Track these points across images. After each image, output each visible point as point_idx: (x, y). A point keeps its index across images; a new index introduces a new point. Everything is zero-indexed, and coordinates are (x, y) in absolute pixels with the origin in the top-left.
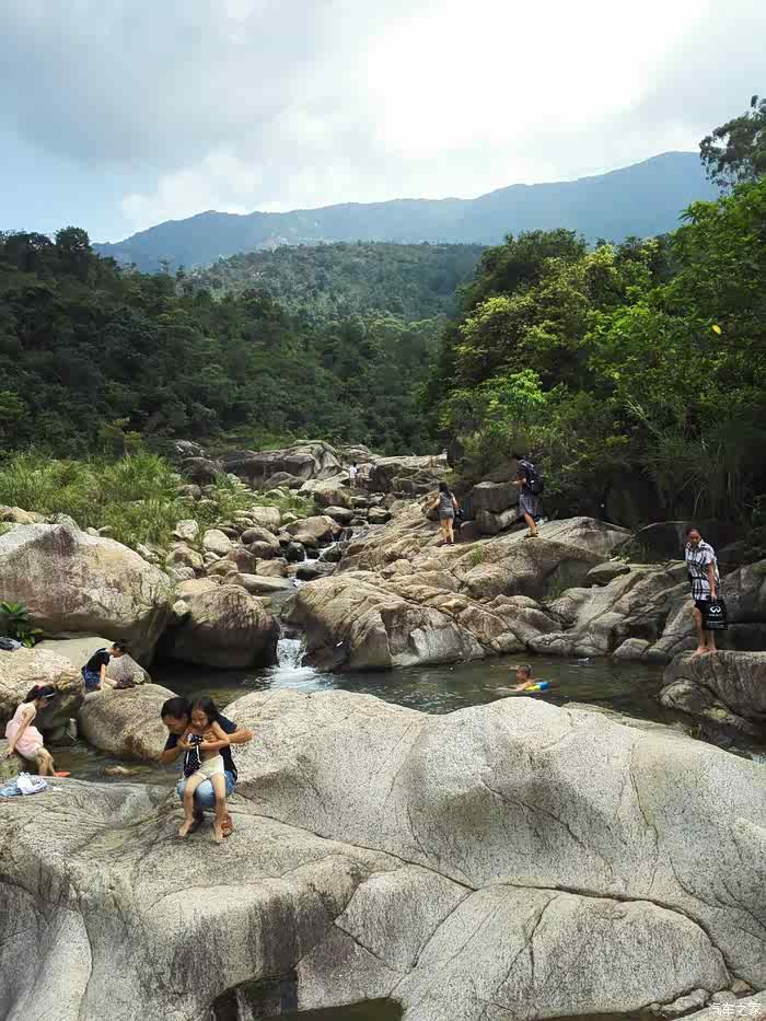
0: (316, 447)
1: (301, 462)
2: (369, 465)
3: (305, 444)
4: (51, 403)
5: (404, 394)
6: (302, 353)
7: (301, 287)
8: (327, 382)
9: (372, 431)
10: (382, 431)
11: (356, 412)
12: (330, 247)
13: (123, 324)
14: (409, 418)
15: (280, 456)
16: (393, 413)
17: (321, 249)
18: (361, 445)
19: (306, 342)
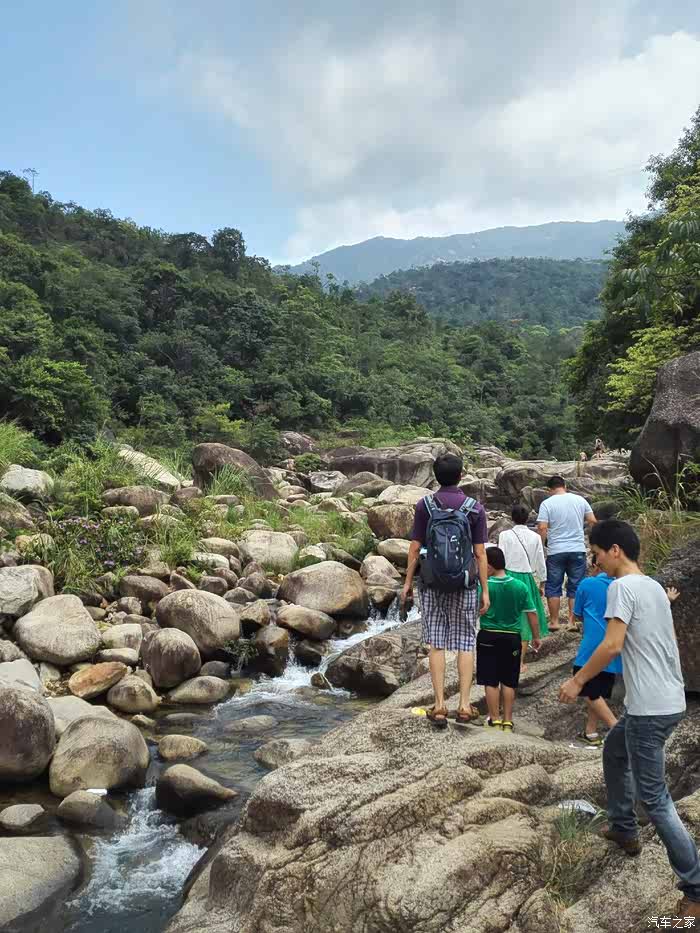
0: (438, 446)
1: (417, 462)
2: (499, 469)
3: (426, 442)
4: (157, 387)
5: (547, 394)
6: (441, 352)
7: (453, 299)
8: (462, 379)
9: (509, 433)
10: (519, 433)
11: (489, 413)
12: (485, 264)
13: (246, 309)
14: (549, 419)
15: (394, 454)
16: (534, 415)
17: (476, 265)
18: (493, 447)
19: (446, 341)
